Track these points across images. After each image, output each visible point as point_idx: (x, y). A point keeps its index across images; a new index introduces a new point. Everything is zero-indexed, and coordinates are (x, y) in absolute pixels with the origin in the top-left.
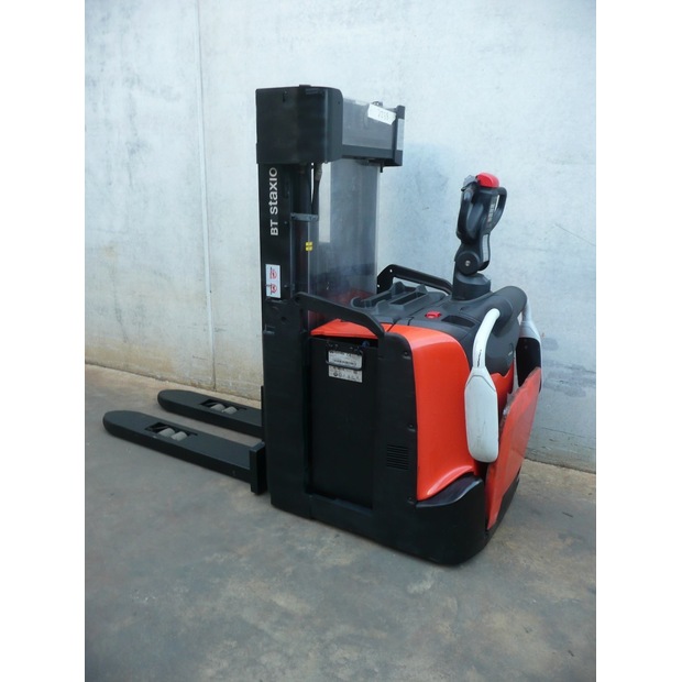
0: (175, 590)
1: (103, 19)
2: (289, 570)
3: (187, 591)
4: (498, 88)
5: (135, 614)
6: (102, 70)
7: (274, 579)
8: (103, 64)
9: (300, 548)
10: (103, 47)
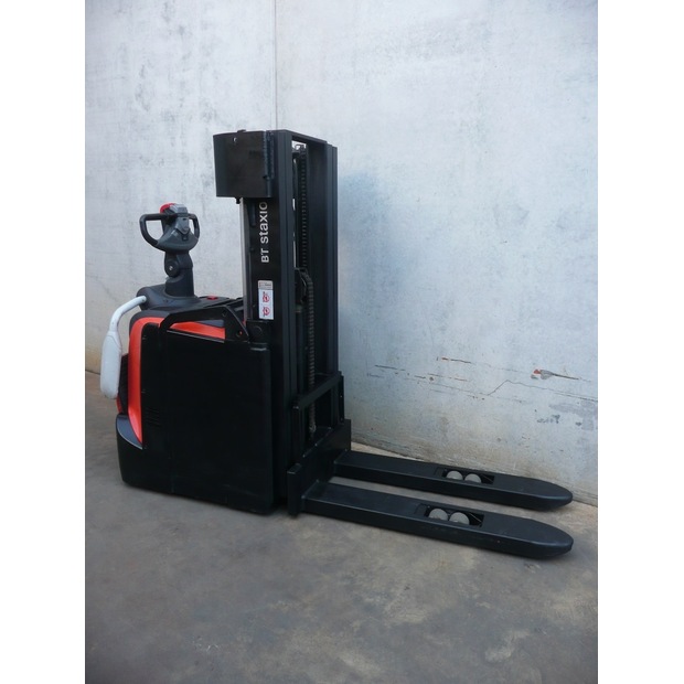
0: (239, 639)
1: (184, 58)
2: (357, 624)
3: (250, 641)
4: (584, 118)
5: (197, 663)
6: (181, 106)
7: (341, 633)
8: (182, 100)
9: (368, 600)
10: (183, 84)
